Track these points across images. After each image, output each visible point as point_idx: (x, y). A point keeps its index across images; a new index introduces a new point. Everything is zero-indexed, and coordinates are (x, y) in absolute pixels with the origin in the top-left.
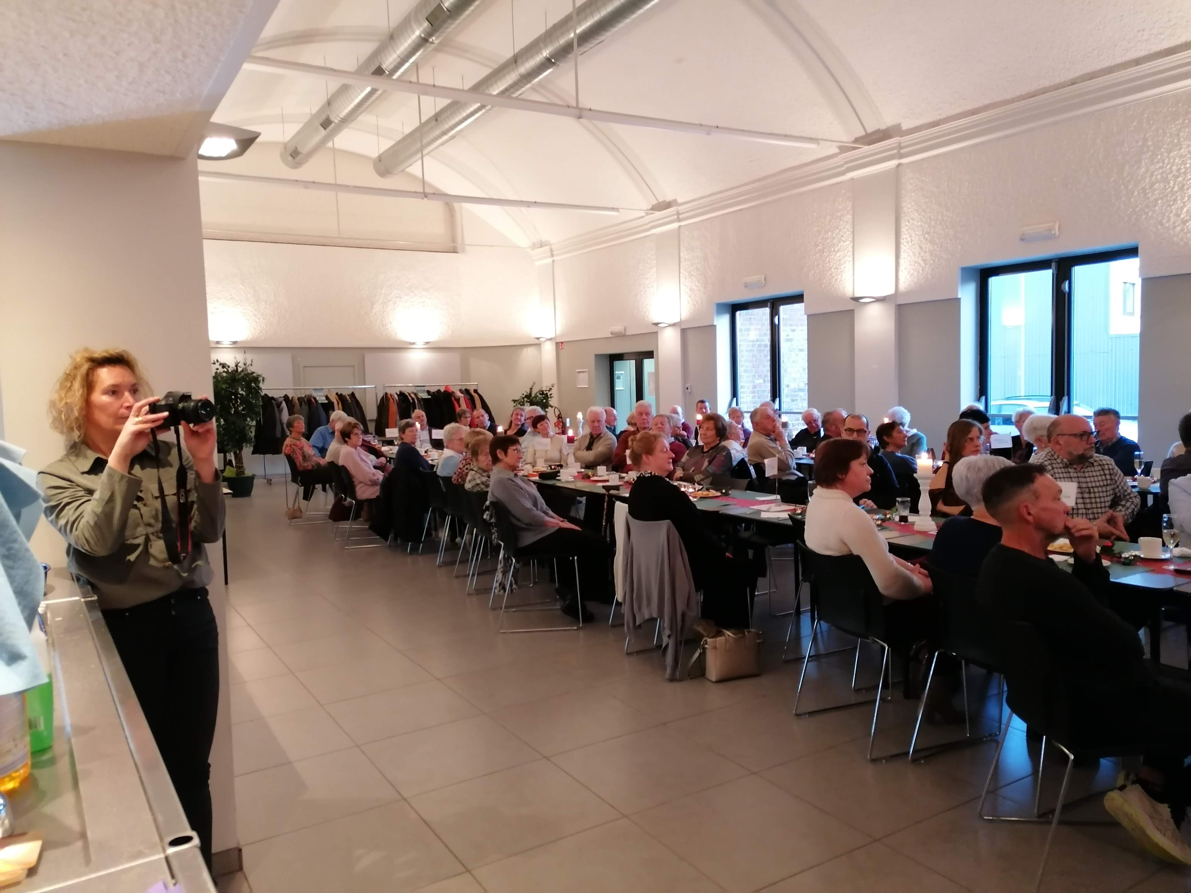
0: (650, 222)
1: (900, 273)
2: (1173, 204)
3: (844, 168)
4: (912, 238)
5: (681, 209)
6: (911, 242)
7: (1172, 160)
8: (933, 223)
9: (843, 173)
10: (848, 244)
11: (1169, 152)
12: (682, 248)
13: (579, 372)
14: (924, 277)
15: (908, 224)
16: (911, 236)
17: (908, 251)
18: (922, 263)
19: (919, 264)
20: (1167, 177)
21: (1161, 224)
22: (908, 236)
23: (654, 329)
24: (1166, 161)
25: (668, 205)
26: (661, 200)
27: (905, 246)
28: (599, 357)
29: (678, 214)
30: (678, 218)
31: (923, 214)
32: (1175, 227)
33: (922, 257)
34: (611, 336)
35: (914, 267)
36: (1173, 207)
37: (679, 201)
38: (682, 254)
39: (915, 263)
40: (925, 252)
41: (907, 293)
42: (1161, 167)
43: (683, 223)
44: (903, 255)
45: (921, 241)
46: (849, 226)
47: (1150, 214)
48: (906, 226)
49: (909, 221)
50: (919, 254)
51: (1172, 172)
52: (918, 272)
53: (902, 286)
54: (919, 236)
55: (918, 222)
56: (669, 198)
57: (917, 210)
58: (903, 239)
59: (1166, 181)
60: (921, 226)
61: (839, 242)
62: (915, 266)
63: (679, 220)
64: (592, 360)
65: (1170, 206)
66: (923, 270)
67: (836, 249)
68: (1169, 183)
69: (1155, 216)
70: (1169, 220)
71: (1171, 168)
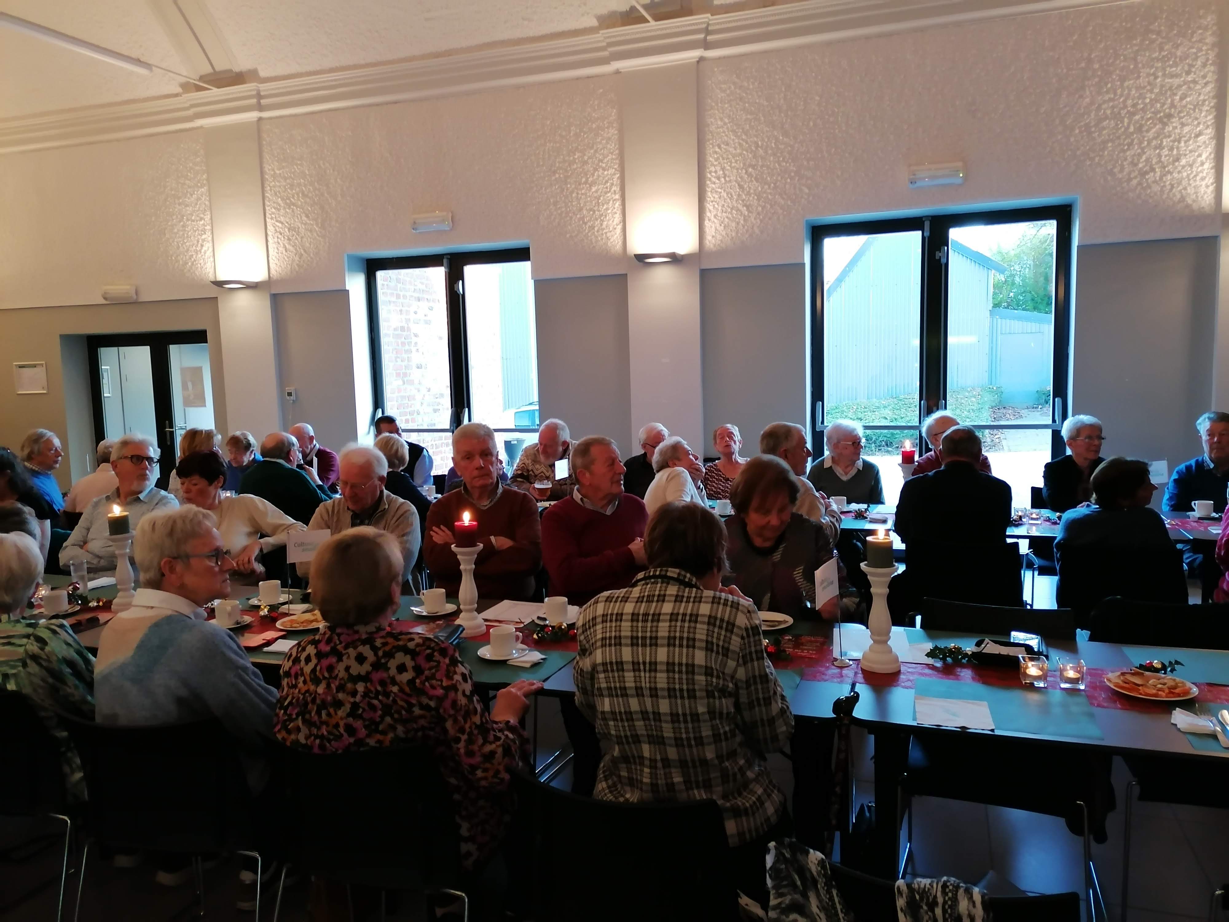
0: (193, 106)
1: (707, 223)
2: (1128, 149)
3: (606, 53)
4: (727, 172)
5: (264, 88)
6: (725, 178)
7: (1126, 92)
8: (761, 152)
9: (605, 61)
10: (612, 173)
11: (1123, 79)
12: (267, 157)
13: (21, 367)
14: (747, 231)
15: (717, 150)
16: (723, 169)
17: (720, 190)
18: (744, 210)
19: (738, 210)
20: (1119, 113)
21: (1111, 175)
22: (718, 168)
23: (213, 292)
24: (1119, 91)
25: (238, 78)
26: (220, 66)
27: (714, 183)
28: (68, 340)
29: (259, 96)
30: (259, 103)
31: (744, 137)
32: (1130, 180)
33: (743, 201)
34: (104, 302)
35: (730, 216)
36: (1128, 153)
37: (263, 74)
38: (267, 168)
39: (732, 209)
40: (749, 194)
41: (721, 252)
42: (1111, 100)
43: (265, 114)
44: (710, 196)
45: (741, 178)
46: (613, 146)
47: (1097, 159)
48: (716, 152)
49: (719, 147)
50: (739, 195)
51: (1125, 107)
52: (738, 223)
53: (710, 241)
54: (737, 169)
55: (735, 149)
56: (242, 64)
57: (733, 131)
58: (710, 172)
59: (1117, 117)
60: (741, 154)
61: (596, 170)
62: (731, 213)
63: (260, 108)
65: (1124, 151)
66: (745, 220)
67: (590, 179)
68: (1122, 122)
69: (1103, 162)
70: (1122, 170)
71: (1125, 101)
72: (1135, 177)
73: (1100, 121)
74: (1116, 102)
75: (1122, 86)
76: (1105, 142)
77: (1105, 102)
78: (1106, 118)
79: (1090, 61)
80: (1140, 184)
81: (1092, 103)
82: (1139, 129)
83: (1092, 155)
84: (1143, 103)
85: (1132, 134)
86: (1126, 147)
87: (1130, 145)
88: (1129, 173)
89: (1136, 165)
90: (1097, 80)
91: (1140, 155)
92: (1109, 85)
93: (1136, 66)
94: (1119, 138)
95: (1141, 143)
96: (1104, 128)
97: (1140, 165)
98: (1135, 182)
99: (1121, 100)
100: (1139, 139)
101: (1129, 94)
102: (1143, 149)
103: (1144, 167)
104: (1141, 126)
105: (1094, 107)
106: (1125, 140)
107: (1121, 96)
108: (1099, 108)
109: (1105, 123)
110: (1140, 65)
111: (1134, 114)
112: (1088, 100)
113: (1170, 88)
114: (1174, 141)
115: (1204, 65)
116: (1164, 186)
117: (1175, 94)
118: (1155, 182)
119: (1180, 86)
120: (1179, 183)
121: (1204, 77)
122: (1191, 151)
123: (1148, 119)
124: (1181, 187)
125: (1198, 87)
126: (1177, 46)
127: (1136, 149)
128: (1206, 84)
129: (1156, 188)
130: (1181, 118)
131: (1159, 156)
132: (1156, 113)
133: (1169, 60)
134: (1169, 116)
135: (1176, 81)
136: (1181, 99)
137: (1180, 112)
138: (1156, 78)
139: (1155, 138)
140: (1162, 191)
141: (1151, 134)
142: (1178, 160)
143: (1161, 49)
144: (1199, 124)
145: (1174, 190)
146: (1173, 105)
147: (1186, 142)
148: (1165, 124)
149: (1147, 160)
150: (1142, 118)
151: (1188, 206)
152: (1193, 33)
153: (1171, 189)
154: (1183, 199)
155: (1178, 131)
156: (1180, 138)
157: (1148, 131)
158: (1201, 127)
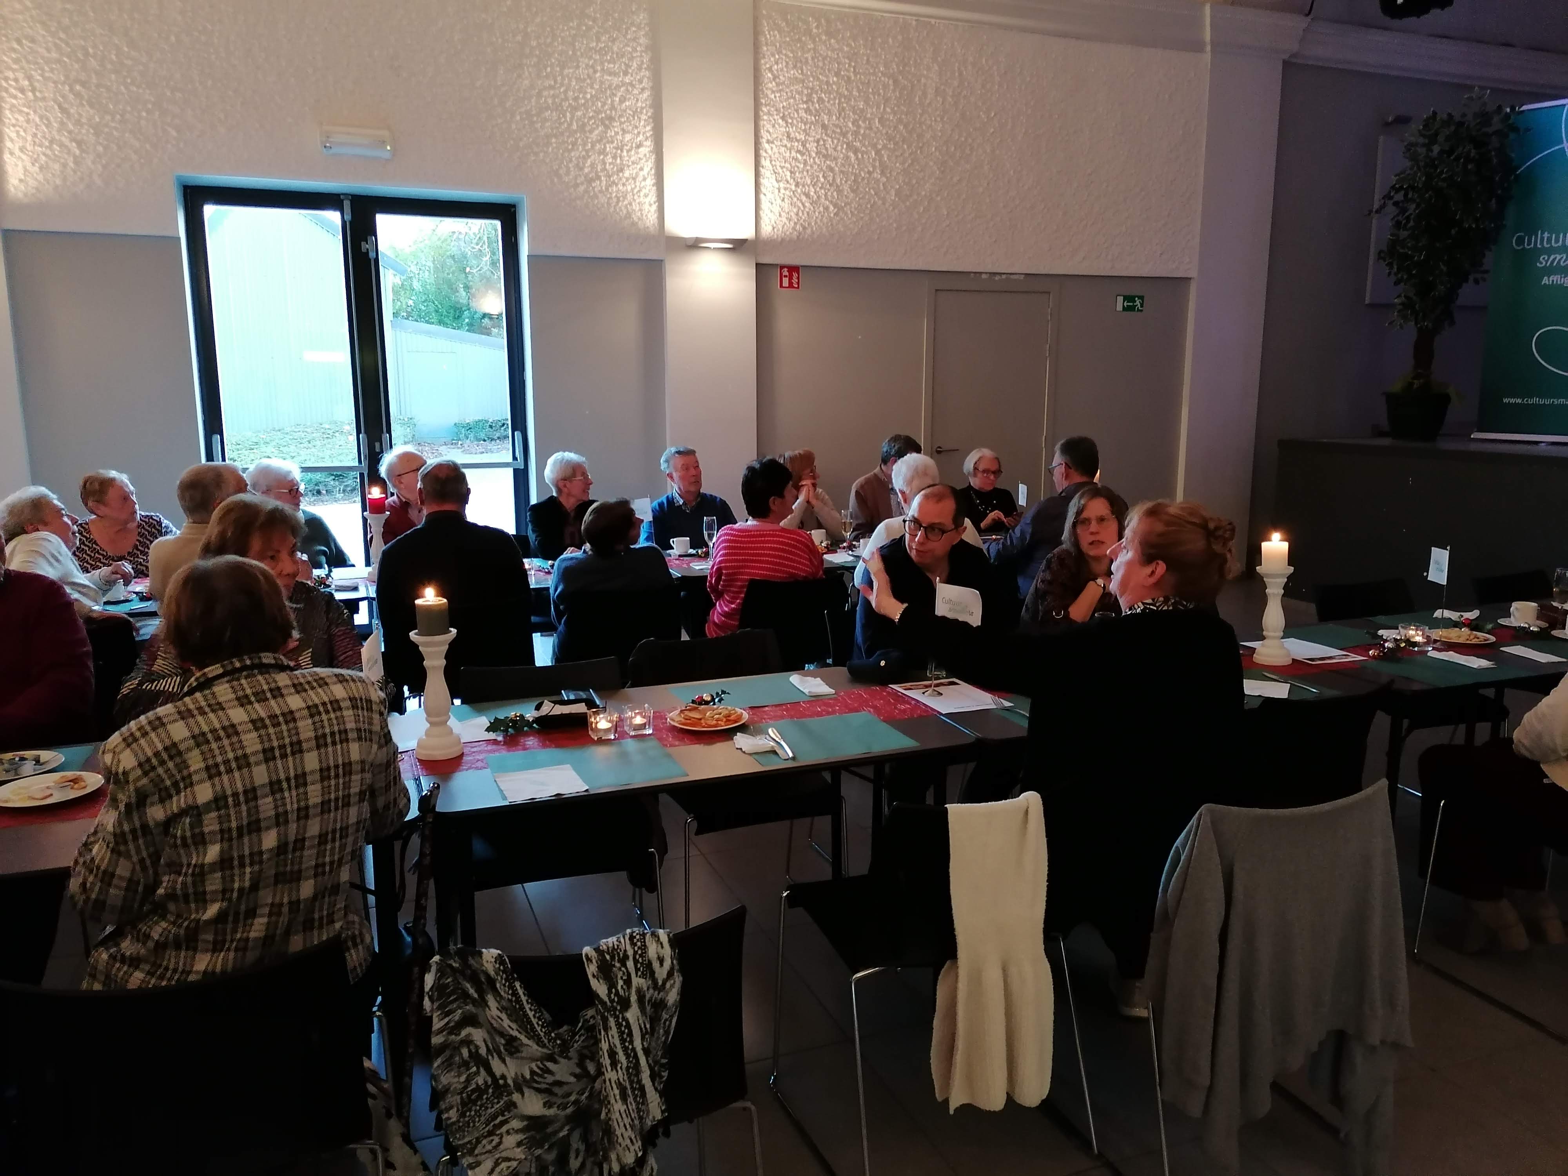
4: (36, 84)
6: (33, 90)
8: (93, 63)
11: (562, 66)
14: (82, 179)
16: (29, 78)
17: (25, 110)
18: (73, 146)
19: (61, 145)
22: (20, 75)
24: (559, 80)
27: (15, 97)
31: (62, 35)
33: (70, 132)
35: (49, 152)
36: (572, 154)
39: (51, 142)
40: (78, 123)
45: (63, 97)
48: (14, 50)
52: (65, 165)
54: (55, 82)
55: (48, 50)
57: (43, 23)
59: (559, 110)
60: (59, 61)
62: (50, 148)
66: (76, 163)
68: (564, 115)
69: (548, 160)
70: (568, 173)
71: (566, 92)
72: (582, 184)
73: (541, 110)
74: (557, 91)
75: (561, 74)
76: (548, 137)
77: (545, 88)
78: (547, 108)
79: (526, 35)
80: (586, 191)
81: (532, 87)
82: (582, 128)
83: (536, 149)
84: (584, 98)
85: (575, 132)
86: (570, 147)
87: (574, 144)
88: (576, 178)
89: (582, 169)
90: (535, 59)
91: (585, 158)
92: (549, 69)
93: (574, 53)
94: (562, 134)
95: (585, 144)
96: (546, 120)
97: (586, 170)
98: (582, 188)
99: (562, 90)
100: (583, 140)
101: (570, 85)
102: (587, 151)
103: (590, 172)
104: (584, 125)
105: (534, 92)
106: (568, 137)
107: (562, 85)
108: (539, 95)
109: (547, 114)
110: (578, 53)
111: (576, 109)
112: (527, 82)
113: (610, 86)
114: (617, 148)
115: (640, 68)
116: (611, 198)
117: (615, 95)
118: (601, 191)
119: (618, 87)
120: (625, 197)
121: (640, 81)
122: (633, 163)
123: (590, 118)
124: (626, 202)
125: (636, 92)
126: (614, 41)
127: (580, 150)
128: (643, 89)
129: (603, 199)
130: (621, 123)
131: (604, 163)
132: (598, 112)
133: (606, 54)
134: (611, 119)
135: (616, 81)
136: (622, 101)
137: (621, 116)
138: (595, 72)
139: (599, 141)
140: (609, 204)
141: (594, 136)
142: (622, 170)
143: (598, 40)
144: (639, 133)
145: (620, 204)
146: (613, 108)
147: (628, 151)
148: (607, 127)
149: (592, 166)
150: (584, 115)
151: (634, 224)
152: (628, 29)
153: (618, 202)
154: (629, 215)
155: (619, 137)
156: (623, 146)
157: (591, 132)
158: (641, 137)
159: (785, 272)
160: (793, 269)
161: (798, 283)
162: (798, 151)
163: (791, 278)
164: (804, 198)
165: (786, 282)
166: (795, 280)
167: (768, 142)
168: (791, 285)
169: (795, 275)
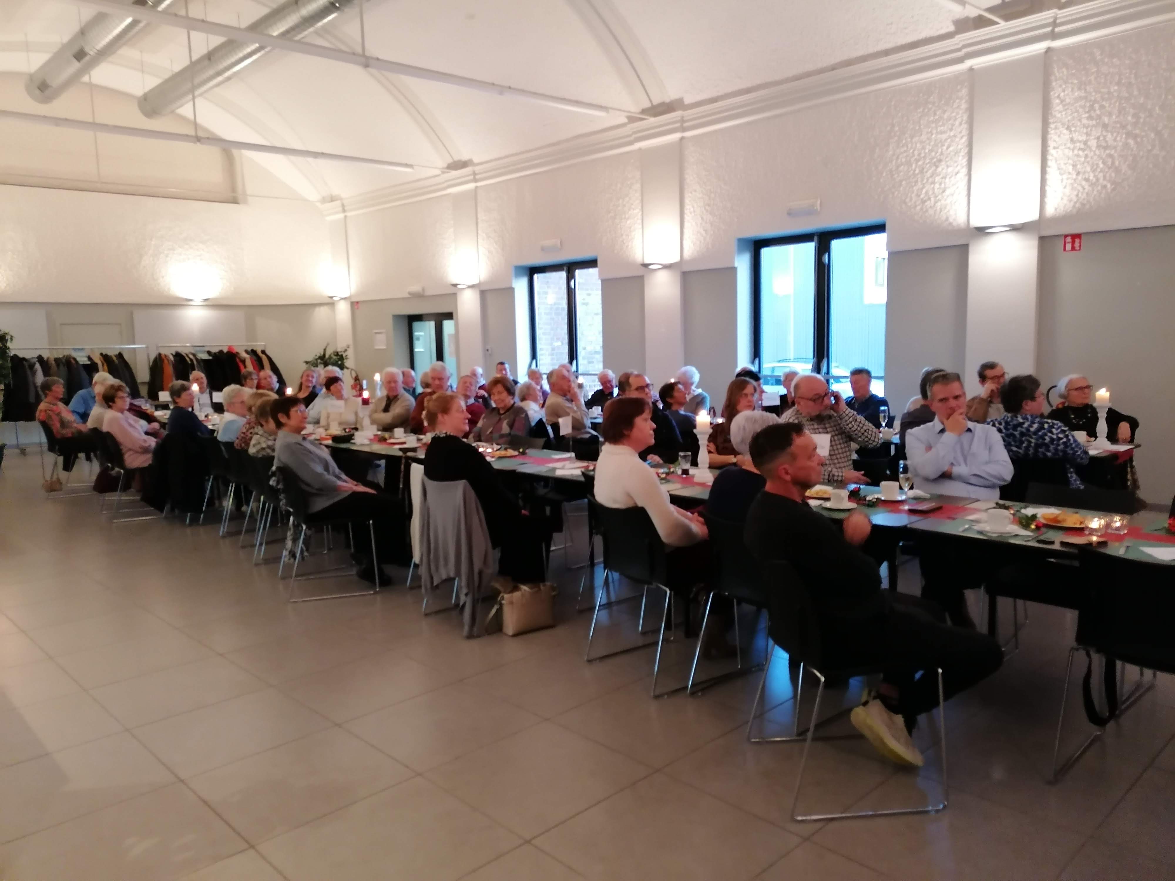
0: (446, 181)
1: (685, 242)
2: (915, 185)
3: (632, 138)
4: (695, 210)
5: (477, 169)
6: (694, 213)
7: (914, 146)
8: (713, 195)
9: (631, 143)
10: (637, 211)
11: (912, 137)
12: (479, 209)
13: (376, 333)
14: (705, 246)
15: (690, 195)
17: (691, 221)
18: (704, 233)
19: (701, 234)
20: (910, 161)
21: (905, 203)
22: (691, 207)
23: (452, 290)
24: (910, 145)
25: (463, 164)
26: (456, 158)
27: (688, 216)
28: (397, 318)
29: (475, 174)
30: (475, 178)
31: (704, 186)
32: (916, 206)
33: (703, 227)
34: (408, 296)
35: (697, 237)
36: (914, 188)
37: (476, 160)
38: (479, 215)
39: (698, 233)
40: (706, 222)
41: (693, 260)
42: (905, 152)
43: (479, 184)
44: (687, 225)
45: (703, 212)
46: (638, 195)
47: (896, 193)
48: (690, 197)
49: (691, 193)
50: (701, 224)
51: (914, 156)
52: (700, 242)
53: (687, 254)
54: (700, 207)
55: (700, 194)
56: (465, 157)
57: (699, 183)
58: (687, 209)
59: (909, 163)
60: (703, 197)
61: (629, 210)
62: (697, 235)
63: (475, 180)
64: (389, 322)
65: (913, 187)
66: (704, 240)
67: (627, 216)
68: (912, 166)
69: (900, 195)
70: (911, 200)
71: (913, 152)
72: (919, 205)
73: (898, 167)
74: (908, 153)
75: (911, 142)
76: (901, 181)
77: (901, 153)
78: (902, 164)
79: (893, 126)
80: (922, 209)
81: (894, 155)
82: (922, 171)
83: (893, 190)
84: (924, 152)
85: (918, 174)
86: (913, 184)
87: (916, 182)
88: (915, 202)
89: (919, 196)
90: (896, 138)
91: (922, 189)
92: (904, 142)
93: (920, 127)
94: (909, 177)
95: (922, 180)
96: (901, 171)
97: (922, 196)
98: (919, 208)
99: (911, 151)
100: (921, 178)
102: (924, 184)
103: (925, 197)
104: (923, 169)
106: (913, 179)
107: (911, 148)
108: (898, 158)
109: (902, 168)
110: (922, 127)
111: (918, 160)
112: (891, 153)
113: (941, 141)
114: (942, 178)
115: (960, 124)
116: (936, 210)
117: (943, 145)
118: (931, 207)
119: (946, 140)
120: (945, 208)
121: (961, 132)
122: (953, 185)
123: (927, 164)
124: (946, 211)
125: (957, 140)
126: (944, 112)
127: (920, 185)
128: (962, 137)
129: (931, 212)
130: (946, 162)
131: (934, 189)
132: (932, 159)
133: (940, 121)
134: (940, 161)
135: (944, 136)
136: (947, 148)
137: (946, 157)
138: (932, 135)
139: (931, 176)
140: (935, 213)
141: (929, 174)
142: (944, 191)
143: (935, 114)
144: (957, 166)
145: (942, 213)
146: (942, 154)
147: (950, 178)
148: (937, 167)
149: (927, 193)
150: (924, 163)
151: (951, 224)
152: (954, 102)
153: (941, 212)
154: (947, 219)
155: (944, 171)
156: (946, 176)
157: (927, 172)
158: (959, 167)
159: (1069, 239)
160: (1075, 237)
161: (1080, 246)
162: (1080, 149)
163: (1073, 243)
164: (1084, 183)
165: (1069, 247)
166: (1077, 245)
167: (1054, 148)
168: (1073, 248)
169: (1077, 241)
